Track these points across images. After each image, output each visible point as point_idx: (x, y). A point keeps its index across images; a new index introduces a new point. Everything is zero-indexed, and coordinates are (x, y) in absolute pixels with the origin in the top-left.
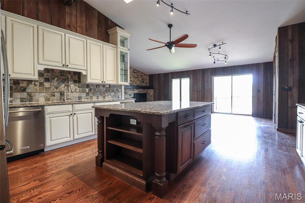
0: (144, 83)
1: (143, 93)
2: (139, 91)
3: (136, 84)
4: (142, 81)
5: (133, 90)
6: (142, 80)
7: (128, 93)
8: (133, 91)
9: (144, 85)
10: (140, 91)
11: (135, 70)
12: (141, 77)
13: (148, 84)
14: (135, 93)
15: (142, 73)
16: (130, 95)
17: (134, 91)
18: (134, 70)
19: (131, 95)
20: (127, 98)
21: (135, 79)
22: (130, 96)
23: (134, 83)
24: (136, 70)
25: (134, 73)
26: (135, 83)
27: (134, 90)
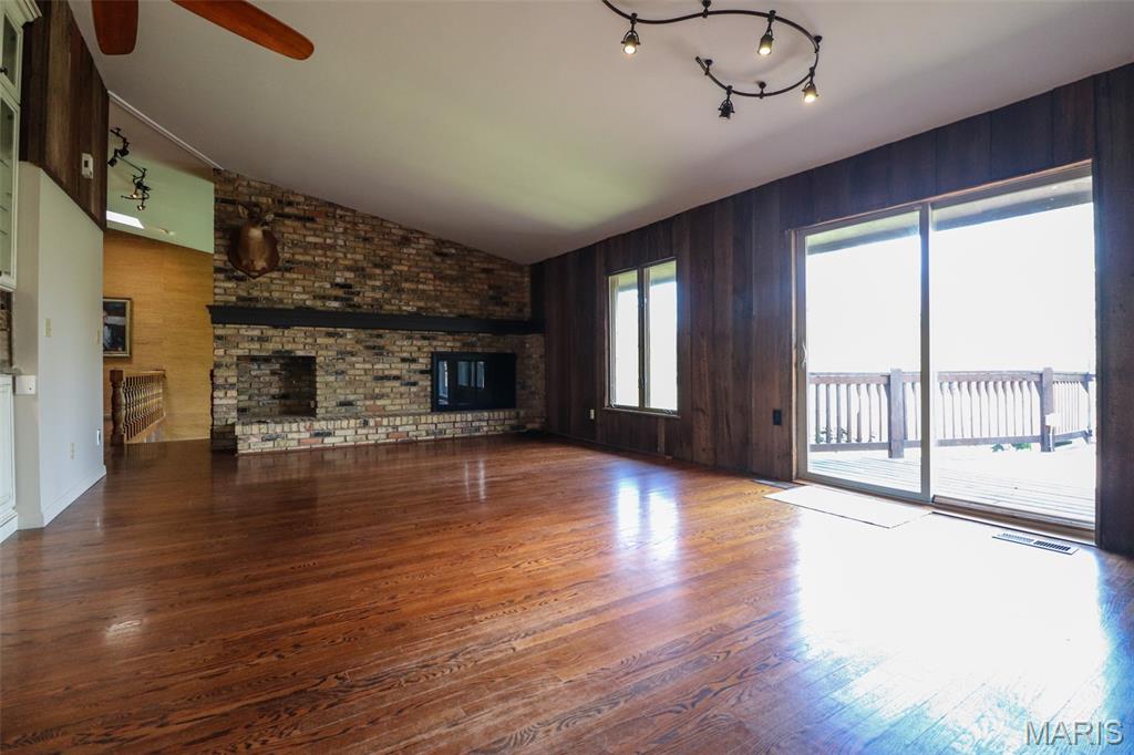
0: (506, 304)
1: (493, 350)
2: (464, 345)
3: (455, 311)
4: (491, 298)
5: (424, 338)
6: (491, 293)
7: (395, 348)
8: (426, 343)
9: (499, 312)
10: (473, 345)
11: (443, 242)
12: (482, 276)
13: (528, 310)
14: (439, 349)
15: (490, 258)
16: (404, 360)
17: (435, 343)
18: (440, 242)
19: (414, 361)
20: (386, 373)
21: (442, 286)
22: (406, 366)
23: (438, 305)
24: (453, 244)
25: (438, 259)
26: (443, 306)
27: (434, 339)
